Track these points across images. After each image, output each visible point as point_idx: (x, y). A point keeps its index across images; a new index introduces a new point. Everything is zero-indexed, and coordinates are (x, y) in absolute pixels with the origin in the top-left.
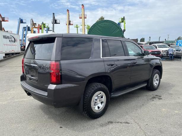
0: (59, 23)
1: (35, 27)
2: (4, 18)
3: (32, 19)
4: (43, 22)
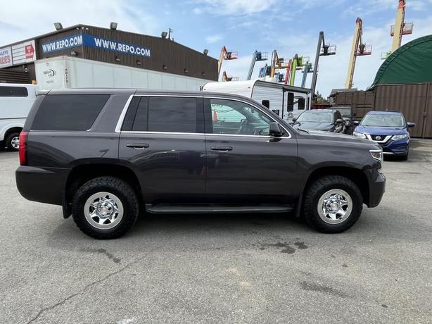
0: (334, 54)
1: (280, 66)
2: (230, 53)
3: (275, 51)
4: (297, 55)
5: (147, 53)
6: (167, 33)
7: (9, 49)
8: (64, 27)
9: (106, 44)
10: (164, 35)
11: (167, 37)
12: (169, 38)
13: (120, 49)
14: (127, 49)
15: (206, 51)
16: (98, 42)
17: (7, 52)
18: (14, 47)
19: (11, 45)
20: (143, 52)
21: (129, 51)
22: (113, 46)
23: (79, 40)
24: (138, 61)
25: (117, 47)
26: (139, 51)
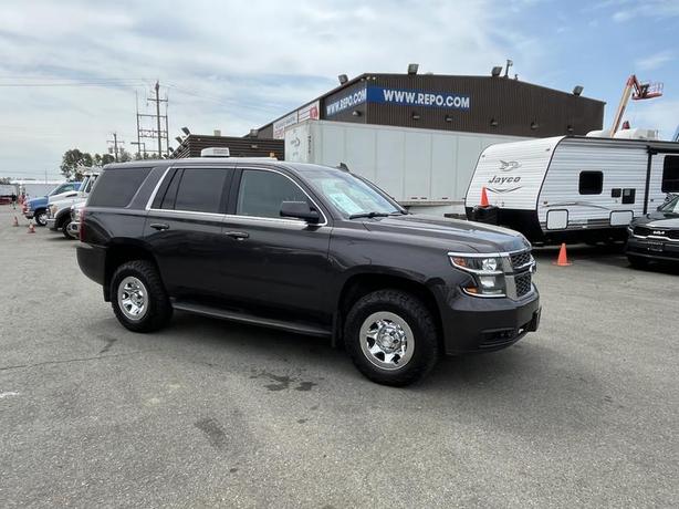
2: (647, 86)
5: (465, 103)
6: (501, 69)
7: (295, 115)
8: (350, 79)
9: (399, 97)
10: (496, 71)
11: (502, 74)
12: (506, 76)
13: (420, 101)
14: (432, 100)
15: (578, 90)
16: (388, 95)
17: (294, 119)
18: (300, 112)
19: (298, 110)
20: (457, 102)
21: (434, 103)
22: (410, 98)
23: (362, 95)
24: (447, 117)
25: (416, 98)
26: (450, 101)
